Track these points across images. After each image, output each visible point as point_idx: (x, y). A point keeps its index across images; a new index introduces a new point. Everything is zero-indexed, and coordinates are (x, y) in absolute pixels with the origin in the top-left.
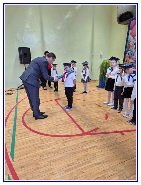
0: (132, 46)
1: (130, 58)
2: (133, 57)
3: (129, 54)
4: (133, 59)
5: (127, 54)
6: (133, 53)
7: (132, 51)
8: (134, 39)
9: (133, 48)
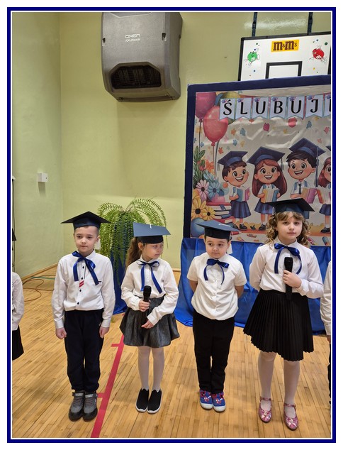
0: (210, 166)
1: (209, 201)
2: (220, 199)
3: (203, 189)
4: (222, 206)
5: (195, 187)
6: (218, 188)
7: (215, 181)
8: (215, 147)
9: (215, 173)
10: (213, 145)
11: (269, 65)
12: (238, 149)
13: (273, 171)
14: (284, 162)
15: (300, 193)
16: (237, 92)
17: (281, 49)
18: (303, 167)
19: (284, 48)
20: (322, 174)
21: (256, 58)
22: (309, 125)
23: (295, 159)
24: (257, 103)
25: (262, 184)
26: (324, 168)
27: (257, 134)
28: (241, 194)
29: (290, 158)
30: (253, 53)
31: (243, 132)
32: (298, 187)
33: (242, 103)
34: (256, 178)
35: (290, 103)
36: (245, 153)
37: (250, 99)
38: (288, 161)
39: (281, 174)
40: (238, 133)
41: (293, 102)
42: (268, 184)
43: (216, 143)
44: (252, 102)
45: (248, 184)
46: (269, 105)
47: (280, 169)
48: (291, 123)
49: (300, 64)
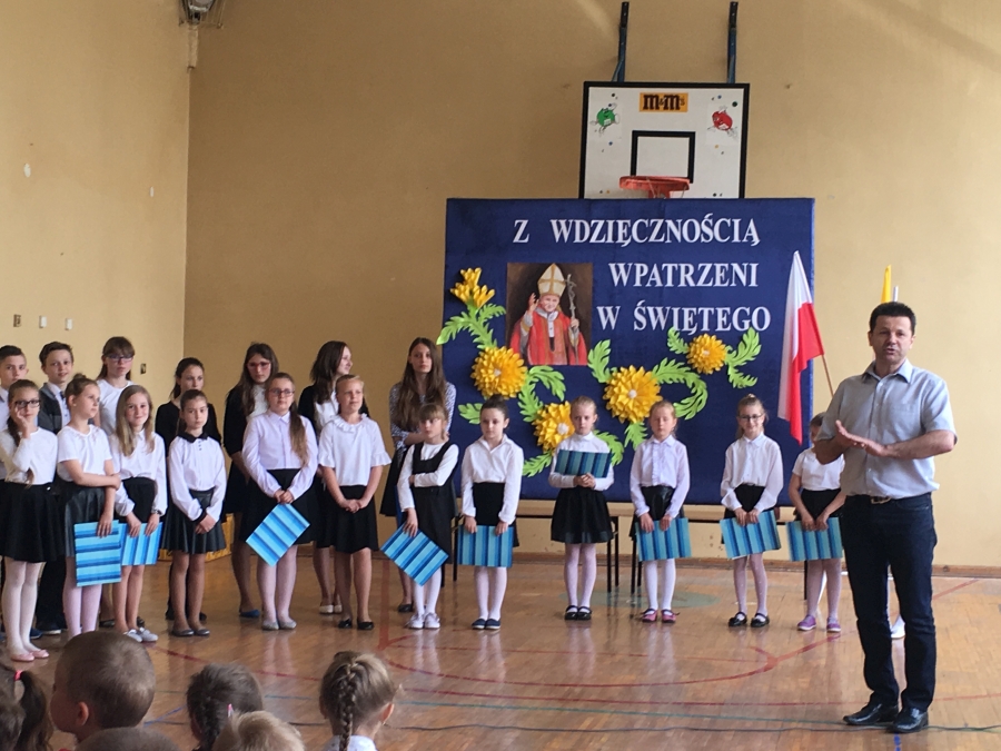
11: (636, 134)
17: (657, 108)
19: (662, 107)
21: (613, 120)
30: (607, 111)
49: (691, 136)
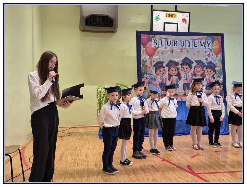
0: (149, 68)
2: (155, 82)
3: (146, 78)
5: (143, 77)
6: (153, 78)
7: (152, 74)
8: (151, 59)
9: (152, 71)
10: (150, 58)
11: (165, 23)
12: (161, 60)
13: (176, 70)
14: (179, 66)
15: (186, 79)
16: (159, 36)
17: (169, 17)
18: (187, 69)
20: (194, 72)
21: (159, 19)
22: (188, 52)
23: (184, 65)
24: (167, 41)
25: (172, 76)
26: (194, 69)
27: (168, 54)
28: (164, 80)
29: (182, 65)
30: (158, 17)
31: (162, 53)
32: (186, 77)
33: (161, 41)
34: (169, 73)
35: (180, 42)
36: (164, 62)
37: (165, 39)
38: (181, 66)
39: (179, 71)
40: (160, 53)
41: (181, 42)
42: (174, 76)
43: (151, 57)
44: (165, 41)
45: (166, 76)
46: (172, 42)
47: (178, 69)
48: (181, 51)
49: (177, 24)
